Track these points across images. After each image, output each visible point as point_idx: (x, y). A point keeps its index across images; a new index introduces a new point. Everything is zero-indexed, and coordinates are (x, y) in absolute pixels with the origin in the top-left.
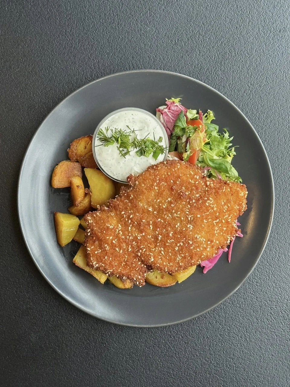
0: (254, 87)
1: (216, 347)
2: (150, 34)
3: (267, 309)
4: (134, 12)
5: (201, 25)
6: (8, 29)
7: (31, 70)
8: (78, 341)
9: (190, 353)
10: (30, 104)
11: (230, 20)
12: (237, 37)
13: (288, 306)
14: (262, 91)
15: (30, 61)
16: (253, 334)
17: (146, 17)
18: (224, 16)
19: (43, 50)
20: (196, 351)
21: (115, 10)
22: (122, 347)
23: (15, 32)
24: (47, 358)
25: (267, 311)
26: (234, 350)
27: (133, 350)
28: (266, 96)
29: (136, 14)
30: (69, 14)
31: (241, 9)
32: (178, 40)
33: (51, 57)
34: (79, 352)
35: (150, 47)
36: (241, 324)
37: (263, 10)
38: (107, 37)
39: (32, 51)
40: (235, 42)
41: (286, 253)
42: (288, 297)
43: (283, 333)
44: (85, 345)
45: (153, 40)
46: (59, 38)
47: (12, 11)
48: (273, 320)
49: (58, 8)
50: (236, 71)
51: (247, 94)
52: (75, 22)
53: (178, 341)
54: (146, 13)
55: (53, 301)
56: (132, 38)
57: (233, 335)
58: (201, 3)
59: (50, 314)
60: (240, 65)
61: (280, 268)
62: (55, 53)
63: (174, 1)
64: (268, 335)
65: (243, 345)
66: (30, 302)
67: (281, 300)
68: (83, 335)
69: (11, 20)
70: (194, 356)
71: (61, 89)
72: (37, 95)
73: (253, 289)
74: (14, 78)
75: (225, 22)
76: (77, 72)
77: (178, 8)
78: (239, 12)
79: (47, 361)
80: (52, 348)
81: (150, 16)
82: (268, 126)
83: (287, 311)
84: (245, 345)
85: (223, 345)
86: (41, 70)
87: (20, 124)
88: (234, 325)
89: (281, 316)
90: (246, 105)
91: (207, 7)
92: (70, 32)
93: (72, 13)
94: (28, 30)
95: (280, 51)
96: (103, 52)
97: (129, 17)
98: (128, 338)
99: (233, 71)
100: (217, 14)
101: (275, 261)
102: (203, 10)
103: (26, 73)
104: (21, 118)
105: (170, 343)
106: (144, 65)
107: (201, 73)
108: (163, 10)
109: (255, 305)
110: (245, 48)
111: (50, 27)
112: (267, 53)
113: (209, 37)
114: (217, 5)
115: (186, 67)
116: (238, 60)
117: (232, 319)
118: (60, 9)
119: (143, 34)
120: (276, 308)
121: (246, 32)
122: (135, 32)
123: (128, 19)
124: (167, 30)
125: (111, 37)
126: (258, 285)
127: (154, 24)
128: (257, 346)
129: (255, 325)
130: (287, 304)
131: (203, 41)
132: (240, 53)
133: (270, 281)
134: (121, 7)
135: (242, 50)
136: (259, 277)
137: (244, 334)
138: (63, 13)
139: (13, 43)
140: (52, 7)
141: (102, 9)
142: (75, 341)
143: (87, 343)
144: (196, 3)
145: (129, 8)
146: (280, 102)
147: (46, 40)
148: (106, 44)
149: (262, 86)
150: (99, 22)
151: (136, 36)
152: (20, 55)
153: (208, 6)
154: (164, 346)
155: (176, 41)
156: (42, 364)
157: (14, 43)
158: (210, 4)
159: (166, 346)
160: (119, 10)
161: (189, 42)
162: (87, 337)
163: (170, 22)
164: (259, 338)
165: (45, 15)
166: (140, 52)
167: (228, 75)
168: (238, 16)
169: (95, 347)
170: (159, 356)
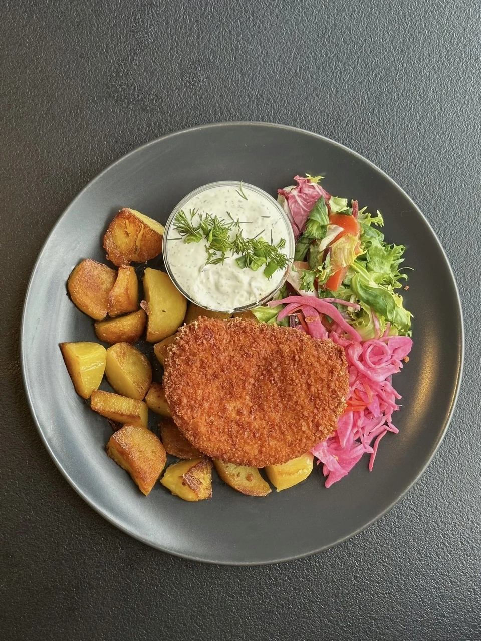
0: (428, 153)
1: (348, 598)
2: (253, 57)
3: (436, 536)
4: (226, 17)
5: (342, 44)
6: (8, 40)
7: (45, 112)
8: (111, 579)
9: (302, 606)
10: (42, 171)
11: (391, 37)
12: (403, 66)
13: (473, 533)
14: (442, 161)
15: (44, 96)
16: (412, 579)
17: (247, 26)
18: (380, 30)
19: (67, 78)
20: (313, 604)
21: (194, 13)
22: (185, 593)
23: (20, 45)
24: (56, 607)
25: (438, 539)
26: (379, 605)
27: (205, 599)
28: (449, 170)
29: (229, 20)
30: (113, 17)
31: (411, 19)
32: (301, 68)
33: (81, 90)
34: (112, 599)
35: (252, 78)
36: (392, 560)
37: (449, 23)
38: (179, 59)
39: (47, 79)
40: (399, 76)
41: (474, 442)
42: (473, 517)
43: (463, 578)
44: (123, 587)
45: (257, 67)
46: (96, 58)
47: (16, 9)
48: (447, 556)
49: (95, 5)
50: (398, 126)
51: (415, 166)
52: (124, 32)
53: (282, 587)
54: (246, 20)
55: (70, 510)
56: (222, 62)
57: (377, 578)
58: (343, 6)
59: (64, 533)
60: (406, 115)
61: (462, 467)
62: (87, 84)
63: (295, 1)
64: (437, 581)
65: (394, 596)
66: (30, 510)
67: (461, 522)
68: (120, 570)
69: (14, 24)
70: (309, 613)
71: (95, 146)
72: (54, 155)
73: (414, 500)
74: (15, 126)
75: (383, 40)
76: (124, 119)
77: (303, 13)
78: (407, 24)
79: (57, 612)
80: (65, 590)
81: (254, 25)
82: (450, 222)
83: (472, 541)
84: (397, 597)
85: (359, 595)
86: (62, 113)
87: (23, 204)
88: (379, 562)
89: (461, 550)
90: (415, 184)
91: (352, 14)
92: (115, 48)
93: (119, 16)
94: (42, 43)
95: (476, 93)
96: (171, 84)
97: (218, 26)
98: (196, 577)
99: (394, 125)
100: (369, 26)
101: (453, 455)
102: (345, 19)
103: (37, 118)
104: (26, 194)
105: (267, 588)
106: (240, 110)
107: (338, 127)
108: (277, 16)
109: (417, 529)
110: (415, 85)
111: (81, 39)
112: (453, 96)
113: (353, 65)
114: (369, 11)
115: (312, 116)
116: (402, 106)
117: (377, 552)
118: (99, 8)
119: (240, 57)
120: (453, 534)
121: (418, 58)
122: (226, 51)
123: (216, 30)
124: (283, 50)
125: (185, 59)
126: (423, 495)
127: (260, 40)
128: (417, 600)
129: (416, 564)
130: (472, 528)
131: (344, 71)
132: (406, 95)
133: (444, 489)
134: (205, 9)
135: (409, 89)
136: (426, 481)
137: (396, 578)
138: (104, 14)
139: (15, 64)
140: (86, 4)
141: (171, 9)
142: (105, 580)
143: (125, 584)
144: (334, 6)
145: (217, 11)
146: (472, 182)
147: (73, 61)
148: (175, 71)
149: (442, 153)
150: (165, 32)
151: (228, 59)
152: (27, 85)
153: (355, 11)
154: (257, 593)
155: (296, 71)
156: (47, 616)
157: (18, 64)
158: (357, 8)
159: (262, 594)
160: (201, 12)
161: (320, 73)
162: (126, 574)
163: (288, 37)
164: (422, 585)
165: (73, 17)
166: (234, 87)
167: (384, 131)
168: (405, 30)
169: (139, 590)
170: (250, 610)
